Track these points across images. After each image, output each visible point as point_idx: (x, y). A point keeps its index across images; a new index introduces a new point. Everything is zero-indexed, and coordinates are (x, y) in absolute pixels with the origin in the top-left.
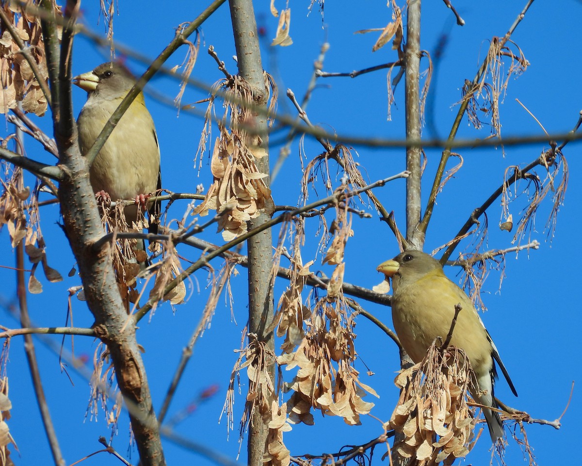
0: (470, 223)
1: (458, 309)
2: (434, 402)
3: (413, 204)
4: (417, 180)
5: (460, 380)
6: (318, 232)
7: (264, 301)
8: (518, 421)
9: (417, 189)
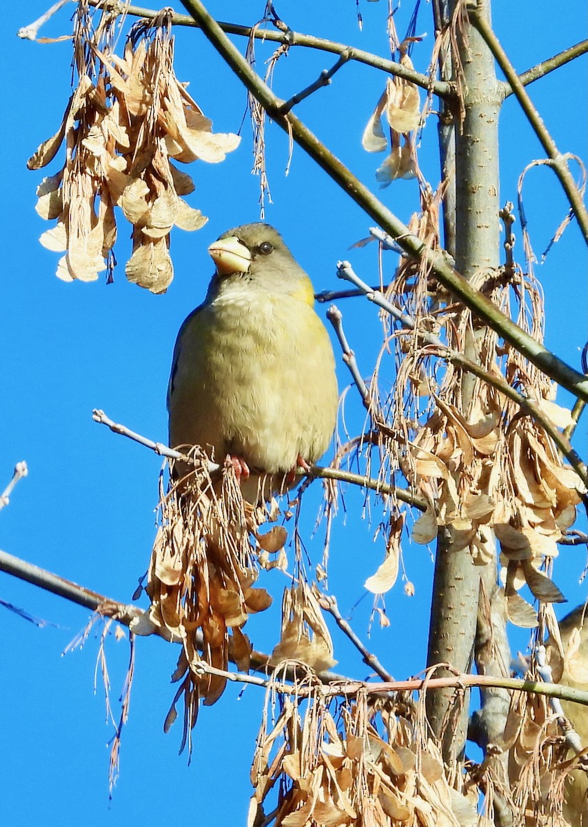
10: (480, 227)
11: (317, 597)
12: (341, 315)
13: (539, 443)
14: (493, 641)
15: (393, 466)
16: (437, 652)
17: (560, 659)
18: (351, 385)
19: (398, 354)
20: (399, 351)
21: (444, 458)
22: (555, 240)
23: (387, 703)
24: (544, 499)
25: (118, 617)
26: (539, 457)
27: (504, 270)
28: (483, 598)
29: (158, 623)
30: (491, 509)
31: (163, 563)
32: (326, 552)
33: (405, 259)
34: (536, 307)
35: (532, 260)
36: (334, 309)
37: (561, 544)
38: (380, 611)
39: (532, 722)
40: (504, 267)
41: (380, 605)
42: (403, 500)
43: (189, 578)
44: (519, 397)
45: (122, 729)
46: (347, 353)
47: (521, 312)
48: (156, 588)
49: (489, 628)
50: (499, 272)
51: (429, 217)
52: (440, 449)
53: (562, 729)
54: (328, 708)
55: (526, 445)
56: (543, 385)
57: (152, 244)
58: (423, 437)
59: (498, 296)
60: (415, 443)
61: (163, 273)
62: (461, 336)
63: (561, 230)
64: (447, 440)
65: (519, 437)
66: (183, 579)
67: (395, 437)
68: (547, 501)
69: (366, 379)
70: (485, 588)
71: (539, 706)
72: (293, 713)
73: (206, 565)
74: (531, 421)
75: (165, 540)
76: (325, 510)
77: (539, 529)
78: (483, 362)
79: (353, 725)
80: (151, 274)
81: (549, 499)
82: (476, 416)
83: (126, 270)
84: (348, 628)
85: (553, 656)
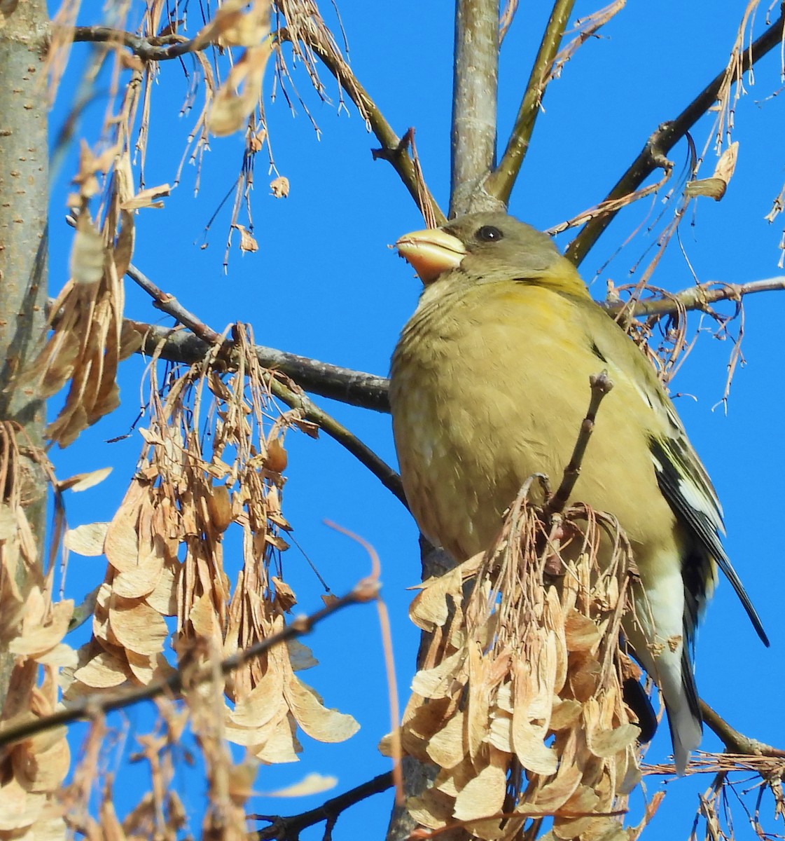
0: (643, 167)
1: (599, 388)
2: (521, 666)
3: (472, 119)
4: (486, 49)
5: (598, 601)
6: (186, 104)
7: (16, 309)
8: (767, 775)
9: (486, 74)
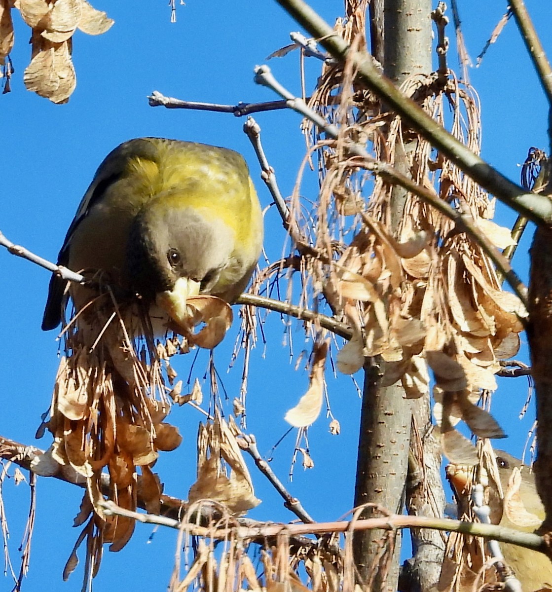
10: (410, 30)
11: (235, 433)
12: (260, 130)
13: (475, 266)
14: (425, 483)
15: (316, 288)
16: (365, 494)
17: (499, 501)
18: (271, 205)
19: (321, 170)
20: (322, 167)
21: (372, 279)
22: (491, 42)
23: (311, 551)
24: (482, 327)
25: (17, 459)
26: (475, 280)
27: (437, 77)
28: (415, 437)
29: (61, 461)
30: (422, 335)
31: (66, 396)
32: (244, 387)
33: (330, 66)
34: (472, 118)
35: (467, 63)
36: (252, 121)
37: (499, 375)
38: (304, 451)
39: (469, 569)
40: (436, 74)
41: (303, 444)
42: (327, 328)
43: (95, 412)
44: (454, 212)
45: (22, 582)
46: (266, 171)
47: (455, 123)
48: (59, 423)
49: (422, 469)
50: (431, 80)
51: (355, 22)
52: (367, 269)
53: (501, 575)
54: (246, 551)
55: (461, 267)
56: (480, 202)
57: (53, 49)
58: (349, 257)
59: (431, 106)
60: (340, 263)
61: (64, 81)
62: (391, 150)
63: (498, 30)
64: (376, 260)
65: (453, 260)
66: (88, 413)
67: (318, 257)
68: (485, 329)
69: (287, 198)
70: (418, 426)
71: (476, 552)
72: (208, 558)
73: (113, 398)
74: (466, 240)
75: (69, 371)
76: (243, 342)
77: (475, 360)
78: (414, 177)
79: (274, 570)
80: (52, 82)
81: (487, 327)
82: (407, 235)
83: (25, 78)
84: (268, 469)
85: (492, 497)
